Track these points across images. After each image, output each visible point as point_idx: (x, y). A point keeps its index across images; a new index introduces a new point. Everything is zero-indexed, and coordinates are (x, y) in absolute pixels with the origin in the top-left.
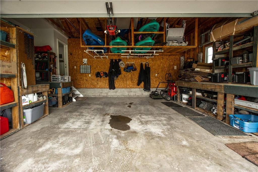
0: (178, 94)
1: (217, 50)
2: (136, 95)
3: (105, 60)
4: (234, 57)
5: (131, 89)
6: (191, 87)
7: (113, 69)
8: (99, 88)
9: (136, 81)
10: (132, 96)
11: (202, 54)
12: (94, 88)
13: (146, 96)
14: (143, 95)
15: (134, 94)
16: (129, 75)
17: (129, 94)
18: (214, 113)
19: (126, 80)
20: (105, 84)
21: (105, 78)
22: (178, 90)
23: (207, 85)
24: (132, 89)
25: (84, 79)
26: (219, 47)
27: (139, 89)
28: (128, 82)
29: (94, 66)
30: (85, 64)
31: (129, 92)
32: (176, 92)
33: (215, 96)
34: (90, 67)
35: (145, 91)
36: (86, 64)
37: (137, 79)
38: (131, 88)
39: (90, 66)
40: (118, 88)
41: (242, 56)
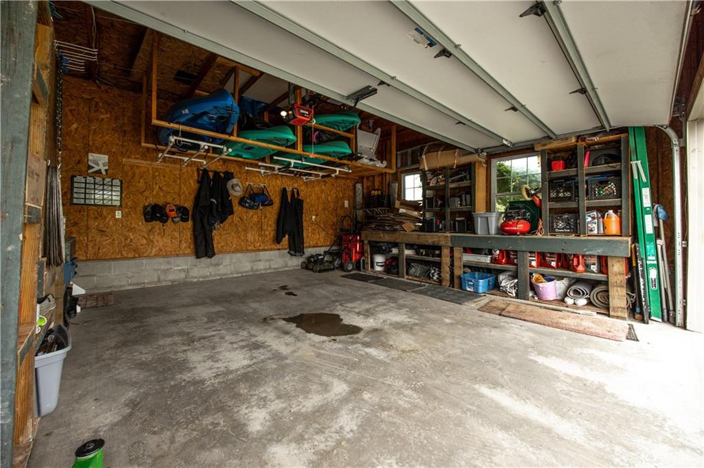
0: (366, 255)
1: (428, 184)
2: (270, 268)
3: (181, 170)
4: (451, 197)
5: (258, 253)
6: (398, 241)
7: (211, 198)
8: (156, 256)
9: (270, 231)
10: (263, 272)
11: (397, 184)
12: (134, 258)
13: (295, 268)
14: (287, 267)
15: (267, 265)
16: (253, 216)
17: (255, 268)
18: (435, 278)
19: (246, 231)
20: (180, 241)
21: (181, 223)
22: (367, 248)
23: (427, 237)
24: (262, 253)
25: (88, 228)
26: (431, 179)
27: (277, 252)
28: (249, 236)
29: (139, 182)
30: (99, 172)
31: (254, 262)
32: (362, 253)
33: (437, 252)
34: (119, 184)
35: (291, 255)
36: (104, 173)
37: (274, 226)
38: (259, 250)
39: (121, 182)
40: (221, 252)
41: (460, 197)
